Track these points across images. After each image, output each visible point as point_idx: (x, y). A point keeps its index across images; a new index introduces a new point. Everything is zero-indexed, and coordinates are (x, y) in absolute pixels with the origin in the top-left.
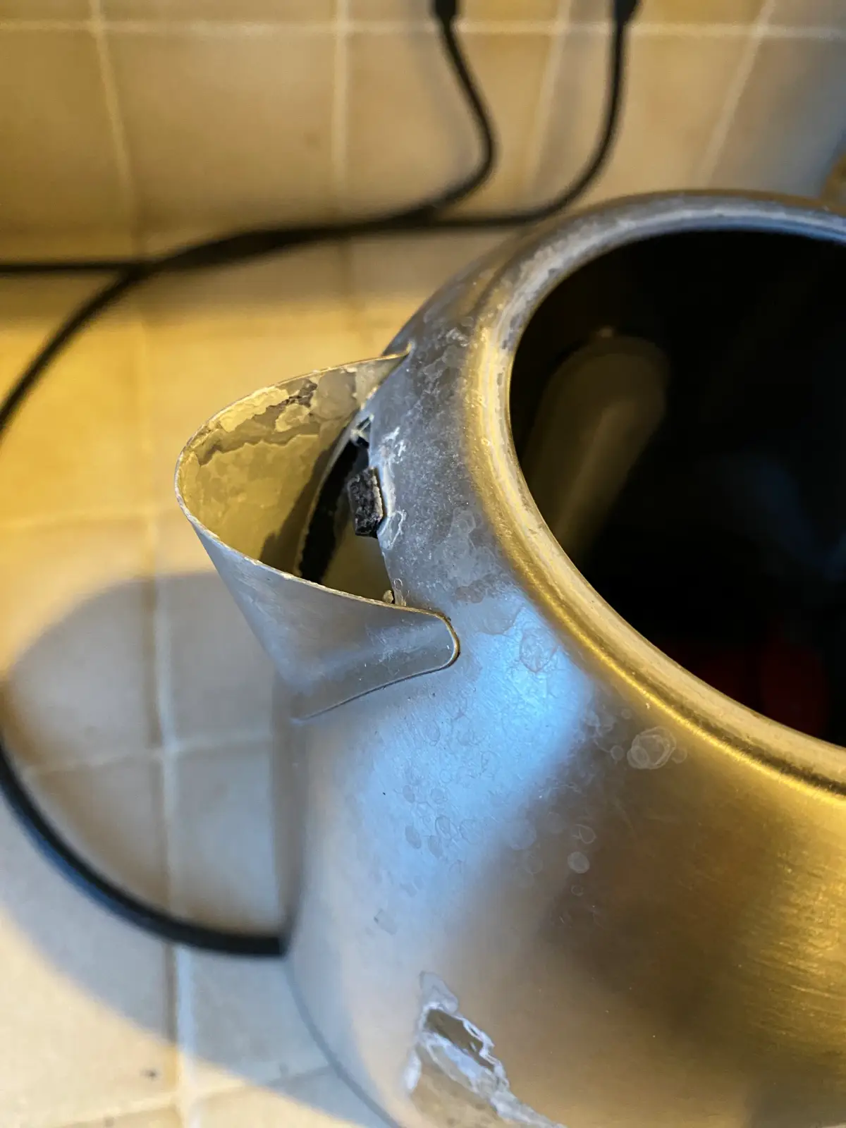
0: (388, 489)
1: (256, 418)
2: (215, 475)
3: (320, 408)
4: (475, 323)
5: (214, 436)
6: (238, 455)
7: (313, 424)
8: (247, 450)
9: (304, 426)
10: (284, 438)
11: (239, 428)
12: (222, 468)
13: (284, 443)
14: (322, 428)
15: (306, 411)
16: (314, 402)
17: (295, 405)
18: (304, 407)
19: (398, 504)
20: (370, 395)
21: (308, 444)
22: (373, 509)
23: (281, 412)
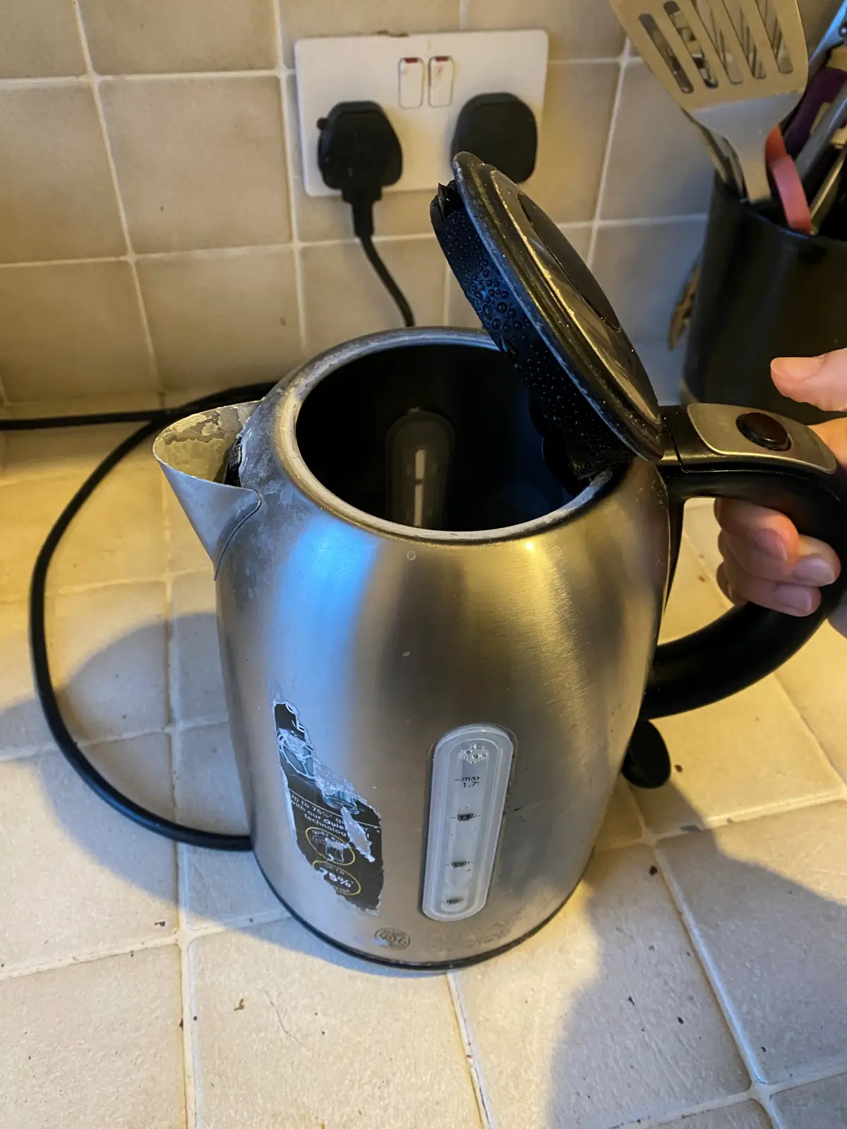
0: (244, 451)
1: (192, 427)
2: (173, 451)
3: (223, 425)
4: (288, 386)
5: (171, 434)
6: (184, 444)
7: (221, 434)
8: (189, 443)
9: (215, 434)
10: (207, 439)
11: (185, 431)
12: (177, 449)
13: (208, 442)
14: (226, 436)
15: (216, 427)
16: (219, 422)
17: (211, 423)
18: (215, 425)
19: (247, 455)
20: (247, 421)
21: (218, 443)
22: (236, 459)
23: (204, 426)
